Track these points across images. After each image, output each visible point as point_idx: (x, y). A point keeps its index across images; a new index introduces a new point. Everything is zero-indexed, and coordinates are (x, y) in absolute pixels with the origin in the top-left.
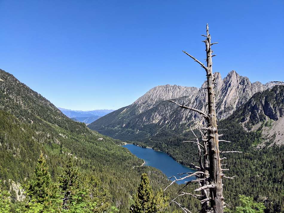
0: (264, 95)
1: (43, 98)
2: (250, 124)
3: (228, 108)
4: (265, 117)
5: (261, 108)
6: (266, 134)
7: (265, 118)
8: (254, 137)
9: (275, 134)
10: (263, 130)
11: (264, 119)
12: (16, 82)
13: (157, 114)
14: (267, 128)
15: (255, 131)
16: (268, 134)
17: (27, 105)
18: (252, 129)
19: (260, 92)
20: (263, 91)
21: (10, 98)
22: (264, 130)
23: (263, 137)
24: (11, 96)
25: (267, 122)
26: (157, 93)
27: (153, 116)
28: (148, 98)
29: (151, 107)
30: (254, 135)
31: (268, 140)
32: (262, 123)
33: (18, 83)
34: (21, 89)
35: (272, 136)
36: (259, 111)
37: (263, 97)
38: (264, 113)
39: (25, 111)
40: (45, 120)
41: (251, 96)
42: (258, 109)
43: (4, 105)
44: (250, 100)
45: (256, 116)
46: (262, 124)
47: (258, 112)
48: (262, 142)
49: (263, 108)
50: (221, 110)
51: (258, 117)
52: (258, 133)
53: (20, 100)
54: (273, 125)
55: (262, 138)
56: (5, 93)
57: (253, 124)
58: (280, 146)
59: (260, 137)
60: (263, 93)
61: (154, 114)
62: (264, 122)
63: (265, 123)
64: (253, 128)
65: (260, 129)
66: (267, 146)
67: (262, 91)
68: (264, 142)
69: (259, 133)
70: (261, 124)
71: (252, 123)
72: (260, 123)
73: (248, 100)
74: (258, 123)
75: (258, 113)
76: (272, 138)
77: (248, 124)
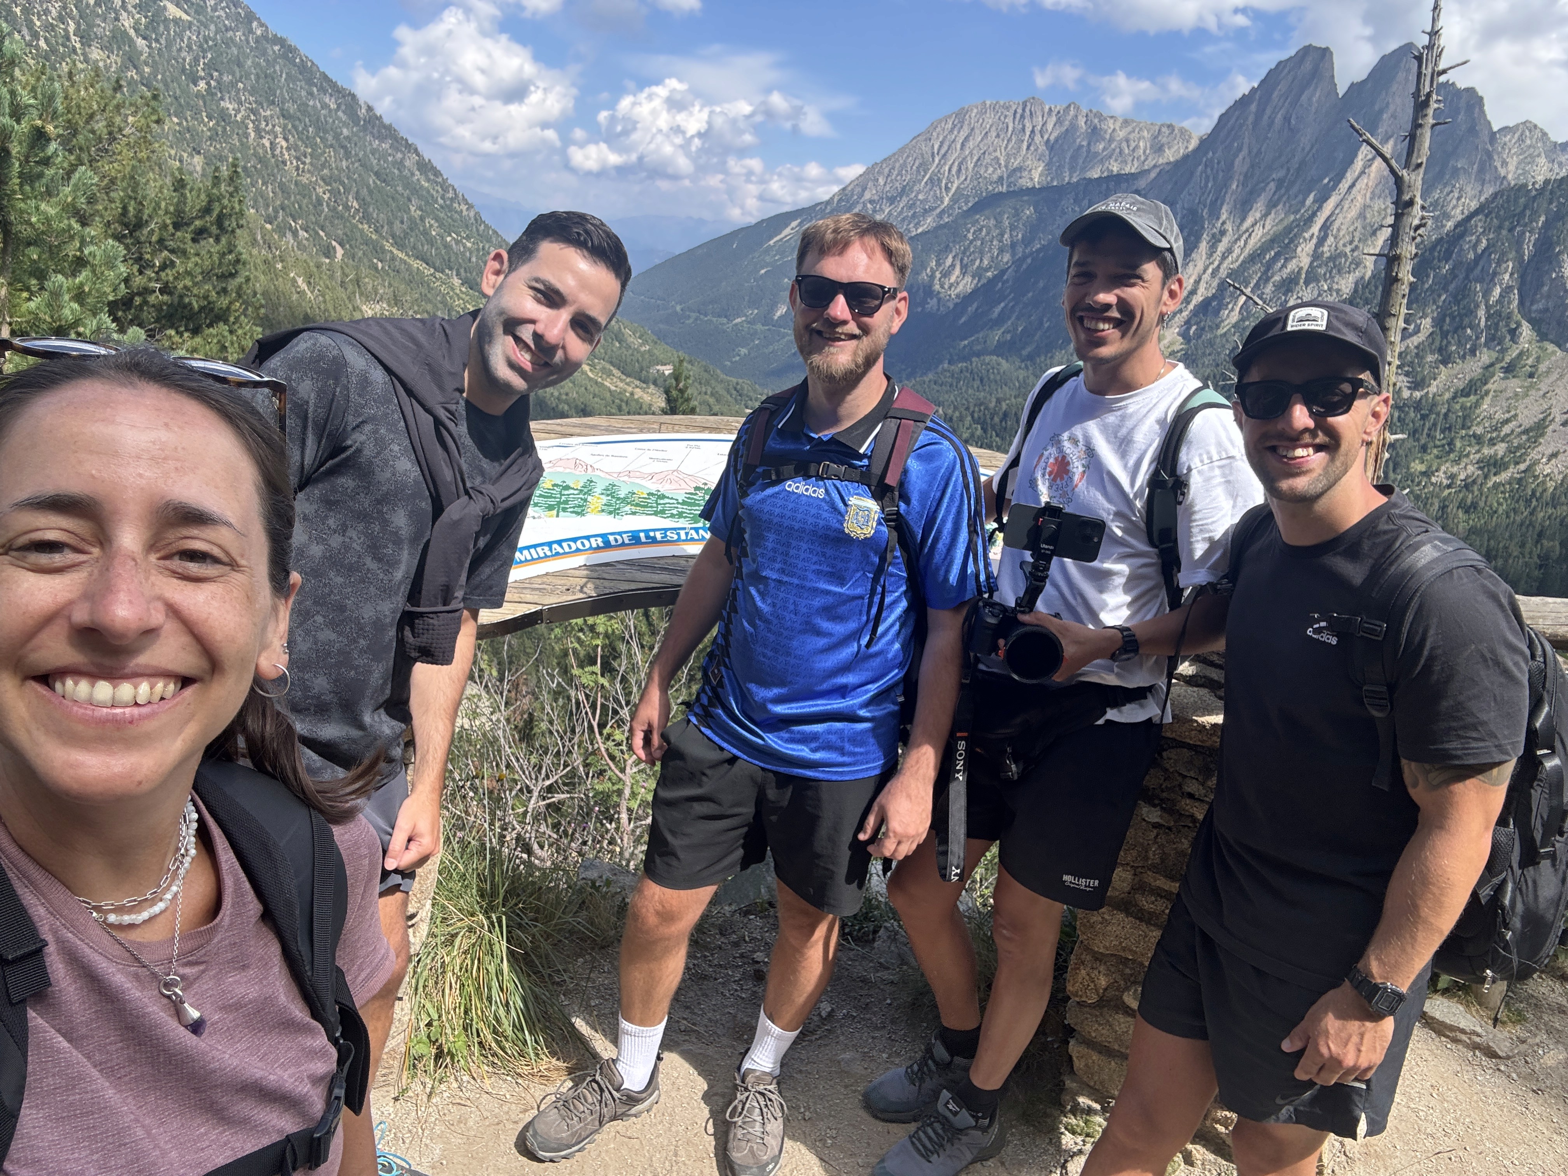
0: (1545, 205)
1: (385, 126)
2: (1430, 358)
3: (1332, 258)
4: (1519, 325)
5: (1507, 277)
6: (1500, 416)
7: (1514, 334)
8: (1435, 425)
9: (1544, 420)
10: (1487, 393)
11: (1508, 337)
12: (251, 31)
13: (953, 266)
14: (1515, 385)
15: (1447, 396)
16: (1507, 415)
17: (308, 160)
18: (1434, 383)
19: (1526, 185)
20: (1547, 182)
21: (224, 116)
22: (1492, 393)
23: (1479, 430)
24: (229, 106)
25: (1521, 354)
26: (971, 144)
27: (933, 272)
28: (918, 171)
29: (929, 223)
30: (1438, 414)
31: (1501, 449)
32: (1495, 355)
33: (259, 32)
34: (277, 68)
35: (1526, 432)
36: (1497, 291)
37: (1534, 218)
38: (1516, 302)
39: (305, 190)
40: (401, 247)
41: (1474, 205)
42: (1490, 279)
43: (199, 153)
44: (1464, 225)
45: (1471, 313)
46: (1492, 365)
47: (1487, 293)
48: (1468, 455)
49: (1522, 277)
50: (1292, 266)
51: (1483, 323)
52: (1458, 407)
53: (272, 132)
54: (1548, 372)
55: (1474, 435)
56: (202, 85)
57: (1445, 361)
58: (1551, 485)
59: (1463, 428)
60: (1541, 191)
61: (938, 264)
62: (1503, 351)
63: (1508, 359)
64: (1443, 377)
65: (1474, 388)
66: (1486, 477)
67: (1540, 179)
68: (1477, 456)
69: (1463, 408)
70: (1488, 362)
71: (1440, 350)
72: (1485, 357)
73: (1450, 225)
74: (1473, 352)
75: (1487, 302)
76: (1524, 437)
77: (1417, 354)
